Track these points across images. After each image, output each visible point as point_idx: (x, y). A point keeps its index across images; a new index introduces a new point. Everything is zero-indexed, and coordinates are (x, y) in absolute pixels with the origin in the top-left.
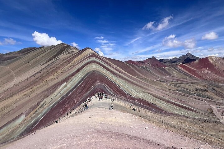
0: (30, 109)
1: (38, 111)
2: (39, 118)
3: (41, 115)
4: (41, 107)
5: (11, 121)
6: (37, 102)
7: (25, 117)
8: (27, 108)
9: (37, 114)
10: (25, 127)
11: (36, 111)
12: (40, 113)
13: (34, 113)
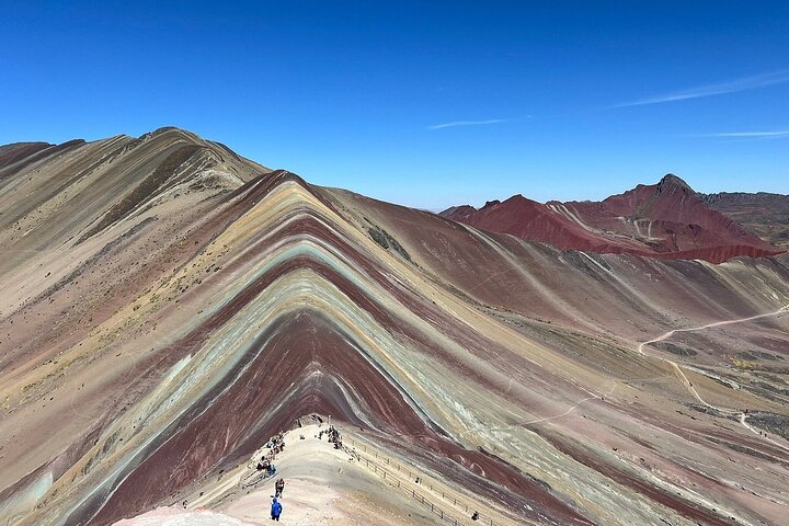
0: (69, 451)
1: (94, 463)
2: (103, 488)
3: (110, 481)
4: (105, 449)
5: (9, 490)
6: (89, 429)
7: (55, 480)
8: (57, 449)
9: (97, 473)
10: (62, 515)
11: (89, 464)
12: (104, 472)
13: (85, 470)
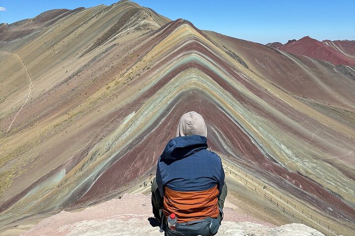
0: (74, 159)
1: (86, 165)
2: (90, 179)
3: (93, 176)
4: (91, 159)
5: (44, 177)
6: (83, 148)
7: (67, 173)
8: (68, 157)
9: (87, 171)
10: (69, 191)
11: (83, 166)
12: (90, 171)
13: (81, 169)
